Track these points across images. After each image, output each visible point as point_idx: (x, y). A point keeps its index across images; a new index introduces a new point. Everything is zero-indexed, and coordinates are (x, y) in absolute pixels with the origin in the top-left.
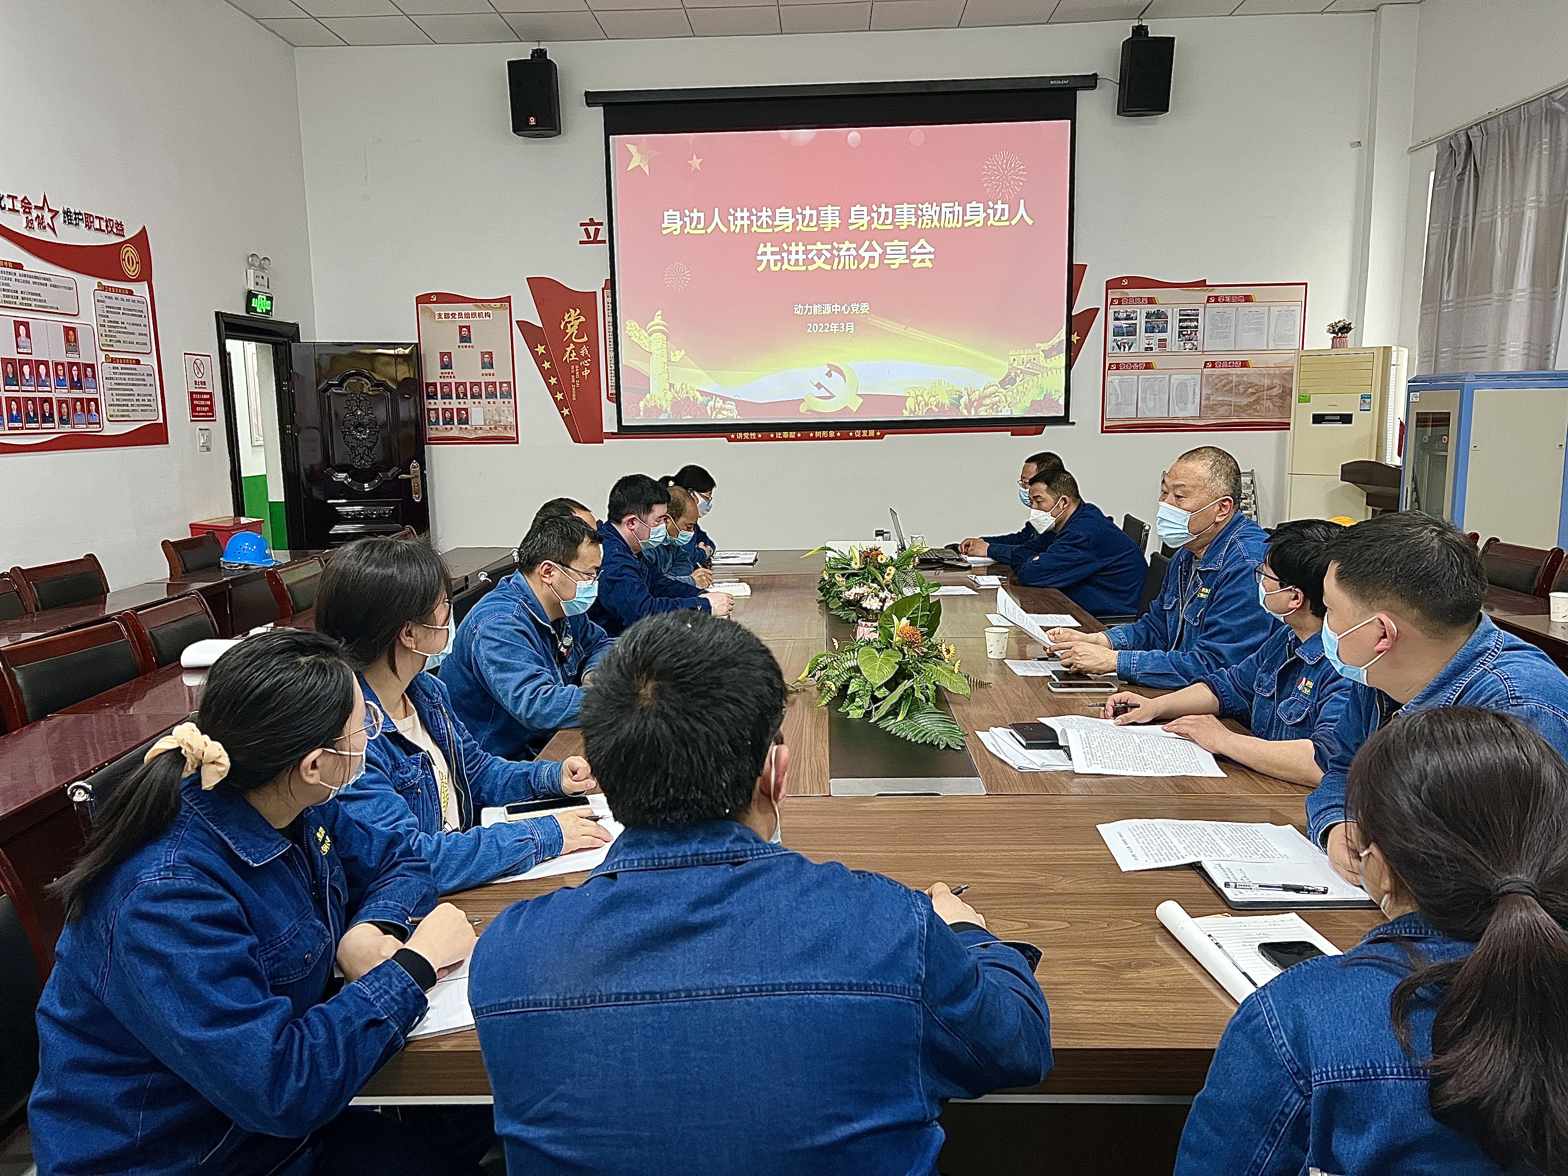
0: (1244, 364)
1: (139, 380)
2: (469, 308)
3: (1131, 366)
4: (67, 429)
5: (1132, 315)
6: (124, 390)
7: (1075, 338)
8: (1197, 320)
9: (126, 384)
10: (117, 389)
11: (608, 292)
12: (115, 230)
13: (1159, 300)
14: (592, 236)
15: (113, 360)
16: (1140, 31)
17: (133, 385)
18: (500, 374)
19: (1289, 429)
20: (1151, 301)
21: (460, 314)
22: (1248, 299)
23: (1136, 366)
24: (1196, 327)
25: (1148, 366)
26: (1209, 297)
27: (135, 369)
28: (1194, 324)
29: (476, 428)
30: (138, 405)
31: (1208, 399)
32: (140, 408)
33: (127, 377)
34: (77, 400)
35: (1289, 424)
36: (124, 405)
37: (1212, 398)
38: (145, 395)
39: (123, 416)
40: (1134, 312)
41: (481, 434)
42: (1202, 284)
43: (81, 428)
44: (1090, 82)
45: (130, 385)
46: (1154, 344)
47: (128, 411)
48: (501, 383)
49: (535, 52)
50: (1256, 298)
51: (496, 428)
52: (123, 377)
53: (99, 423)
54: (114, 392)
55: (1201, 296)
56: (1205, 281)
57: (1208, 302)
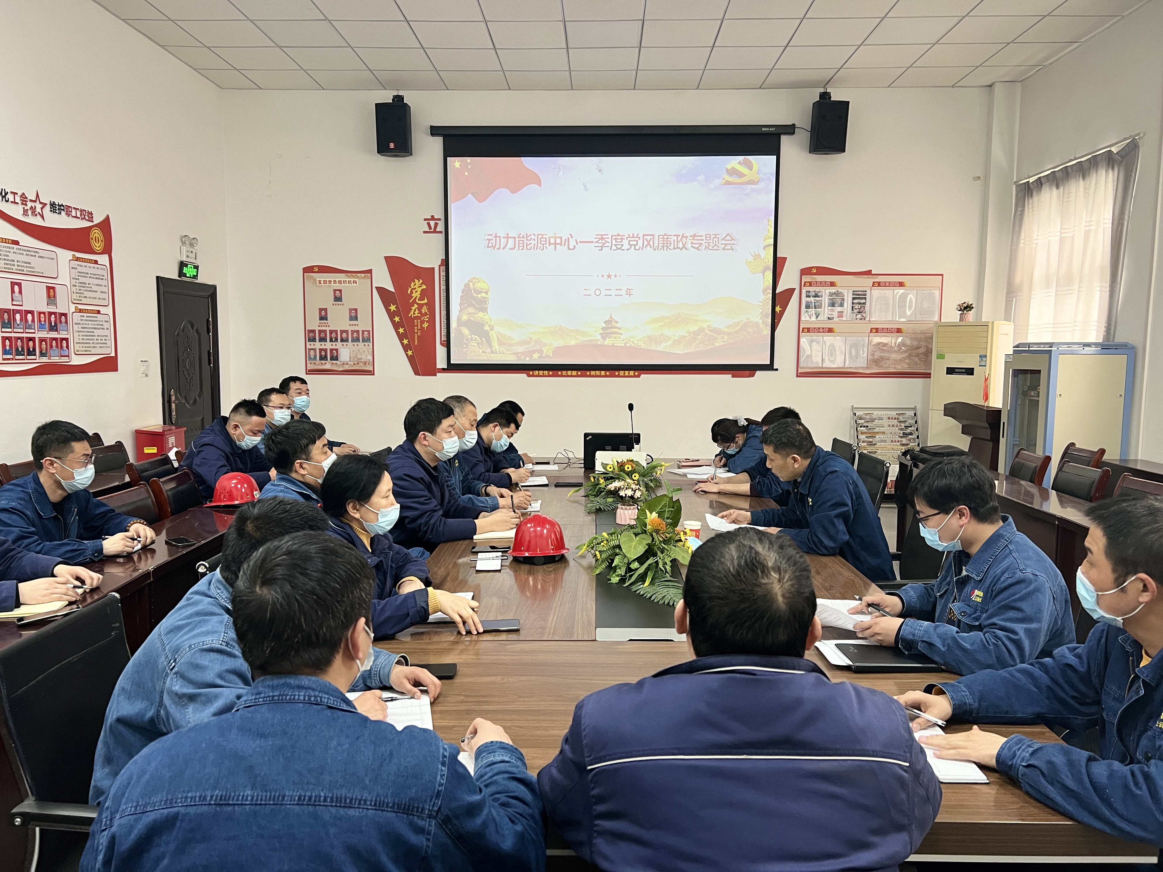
0: (899, 331)
1: (98, 325)
2: (342, 277)
3: (817, 330)
4: (45, 360)
5: (819, 294)
6: (88, 332)
7: (778, 309)
8: (865, 299)
9: (89, 328)
10: (83, 332)
11: (443, 268)
12: (87, 218)
13: (838, 283)
14: (433, 227)
15: (81, 311)
16: (825, 96)
17: (95, 328)
18: (362, 325)
19: (930, 377)
21: (335, 282)
22: (901, 284)
23: (821, 330)
24: (864, 303)
25: (830, 330)
26: (874, 282)
27: (96, 317)
28: (863, 301)
29: (343, 364)
30: (98, 343)
31: (873, 355)
32: (98, 345)
33: (90, 323)
34: (54, 339)
35: (930, 374)
36: (87, 343)
37: (876, 354)
38: (103, 336)
39: (86, 351)
40: (820, 292)
41: (347, 367)
42: (869, 273)
43: (55, 360)
44: (790, 130)
45: (92, 328)
46: (835, 314)
47: (90, 347)
48: (363, 331)
49: (395, 97)
50: (907, 284)
51: (358, 364)
52: (87, 322)
53: (68, 356)
54: (80, 334)
55: (868, 281)
56: (871, 271)
57: (873, 286)
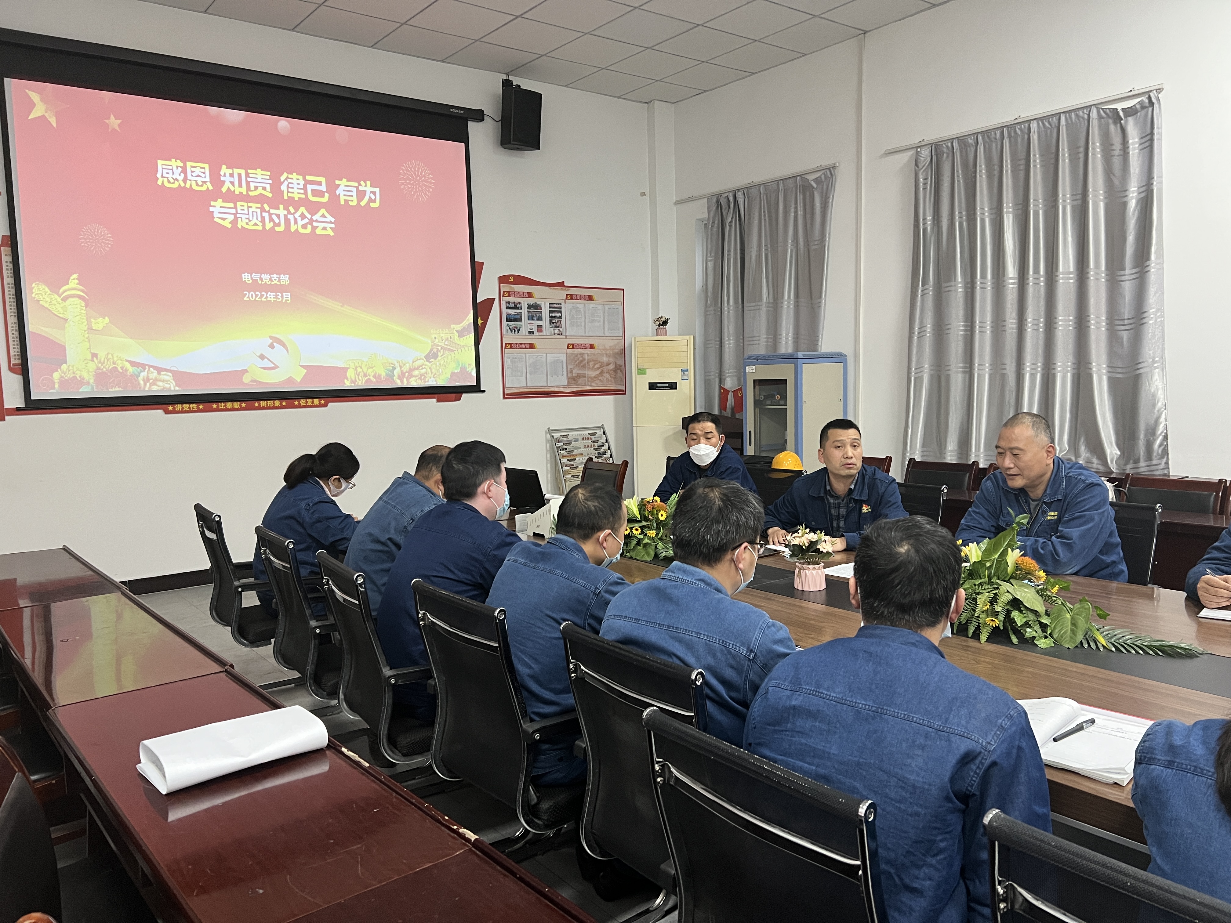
0: (592, 347)
3: (520, 346)
5: (518, 306)
7: (480, 322)
8: (561, 312)
11: (7, 250)
13: (535, 294)
16: (508, 82)
20: (530, 295)
22: (590, 298)
24: (560, 317)
25: (532, 346)
26: (567, 295)
28: (558, 315)
31: (571, 372)
37: (574, 372)
40: (520, 303)
42: (561, 284)
44: (479, 116)
46: (535, 330)
50: (595, 298)
55: (561, 294)
56: (563, 282)
57: (566, 299)
